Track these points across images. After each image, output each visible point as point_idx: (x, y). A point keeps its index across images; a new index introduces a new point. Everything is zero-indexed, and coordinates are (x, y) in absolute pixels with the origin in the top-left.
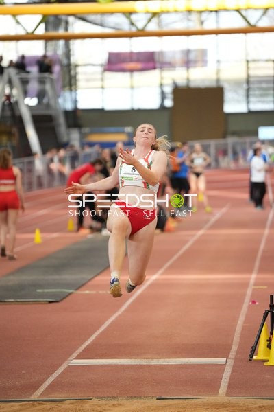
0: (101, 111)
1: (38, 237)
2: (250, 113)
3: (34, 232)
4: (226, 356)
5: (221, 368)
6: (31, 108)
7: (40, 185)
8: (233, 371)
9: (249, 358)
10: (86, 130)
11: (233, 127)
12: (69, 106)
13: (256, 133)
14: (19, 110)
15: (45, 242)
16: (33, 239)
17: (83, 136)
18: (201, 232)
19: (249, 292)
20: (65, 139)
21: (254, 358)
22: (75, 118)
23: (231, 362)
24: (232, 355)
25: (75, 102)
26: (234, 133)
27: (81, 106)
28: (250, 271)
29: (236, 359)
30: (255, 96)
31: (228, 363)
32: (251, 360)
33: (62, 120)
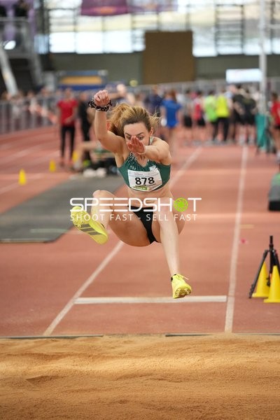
0: (74, 55)
1: (22, 177)
2: (220, 56)
3: (18, 172)
4: (225, 293)
5: (223, 306)
8: (236, 308)
9: (248, 295)
10: (61, 73)
11: (203, 69)
12: (42, 50)
13: (224, 76)
15: (29, 183)
16: (17, 181)
17: (59, 79)
18: (180, 173)
19: (237, 231)
20: (40, 82)
21: (254, 295)
22: (51, 61)
23: (231, 301)
24: (232, 292)
25: (49, 45)
26: (206, 77)
27: (55, 49)
28: (234, 210)
29: (236, 297)
30: (224, 39)
31: (229, 301)
32: (250, 297)
33: (37, 64)
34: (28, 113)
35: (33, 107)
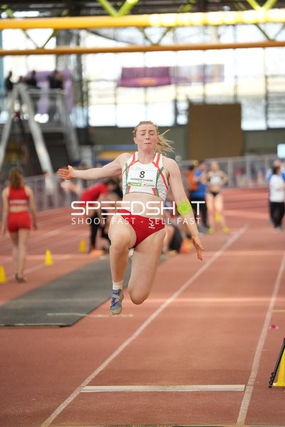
0: (114, 129)
1: (49, 258)
2: (269, 130)
3: (44, 253)
4: (245, 383)
5: (239, 395)
6: (41, 125)
7: (51, 205)
8: (254, 396)
9: (268, 384)
10: (98, 148)
11: (251, 144)
12: (81, 123)
13: (275, 151)
14: (29, 127)
15: (56, 264)
16: (43, 261)
17: (95, 154)
18: (218, 254)
19: (269, 316)
20: (76, 157)
21: (274, 384)
22: (87, 135)
23: (250, 389)
24: (251, 381)
25: (87, 119)
26: (253, 151)
27: (94, 122)
28: (269, 294)
29: (255, 386)
30: (274, 112)
31: (247, 391)
32: (270, 387)
33: (73, 138)
34: (61, 190)
35: (66, 185)
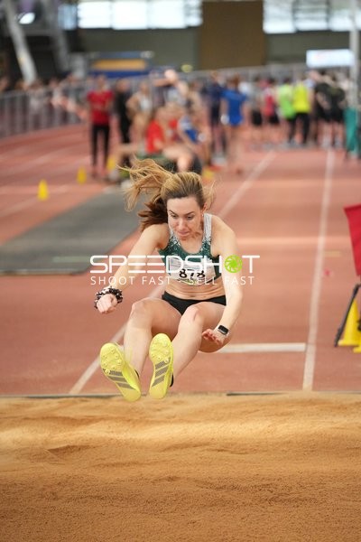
0: (109, 32)
1: (43, 191)
2: (299, 33)
3: (37, 184)
4: (304, 339)
5: (301, 357)
6: (25, 27)
8: (318, 359)
9: (333, 343)
10: (93, 55)
11: (277, 50)
12: (69, 24)
13: (303, 59)
14: (8, 29)
15: (52, 198)
16: (35, 195)
17: (90, 62)
18: (246, 185)
19: (319, 261)
20: (65, 67)
21: (341, 343)
22: (80, 40)
23: (312, 350)
25: (77, 19)
26: (280, 60)
27: (85, 24)
28: (316, 233)
29: (318, 345)
30: (304, 11)
31: (309, 350)
32: (336, 345)
33: (62, 43)
34: (50, 107)
35: (57, 100)
